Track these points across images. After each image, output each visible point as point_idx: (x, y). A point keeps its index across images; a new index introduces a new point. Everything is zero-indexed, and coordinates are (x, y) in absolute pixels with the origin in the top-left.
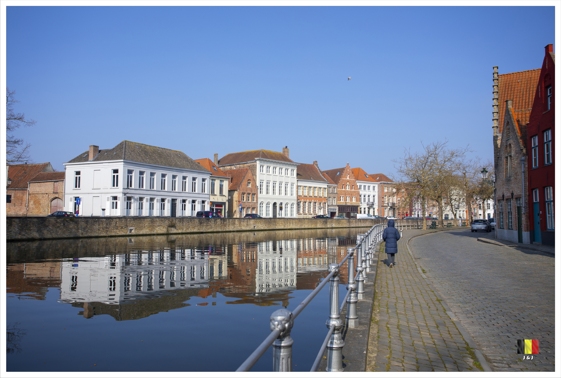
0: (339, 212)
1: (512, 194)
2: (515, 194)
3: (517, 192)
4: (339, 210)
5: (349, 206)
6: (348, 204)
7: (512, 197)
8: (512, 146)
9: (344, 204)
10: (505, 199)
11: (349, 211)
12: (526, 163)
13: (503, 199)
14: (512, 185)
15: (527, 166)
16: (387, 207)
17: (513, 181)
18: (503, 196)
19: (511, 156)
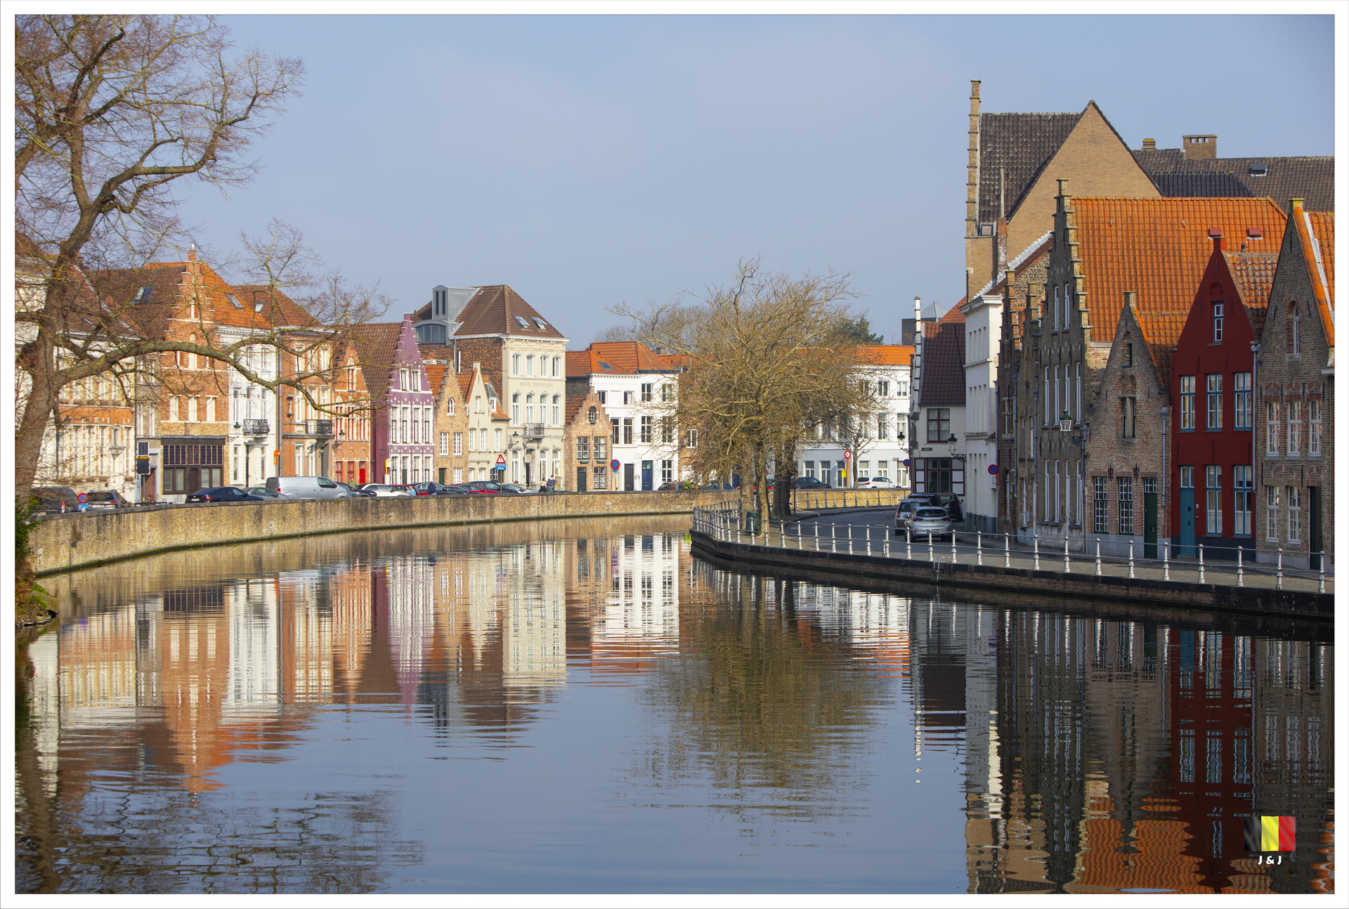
0: (165, 468)
1: (1136, 470)
2: (1142, 470)
3: (1147, 467)
4: (165, 461)
5: (195, 440)
6: (195, 433)
7: (1136, 475)
8: (1138, 381)
9: (180, 433)
10: (1114, 476)
11: (196, 460)
12: (1170, 419)
13: (1111, 477)
14: (1136, 454)
15: (1170, 424)
16: (302, 438)
17: (1137, 447)
18: (1111, 470)
19: (1133, 399)
